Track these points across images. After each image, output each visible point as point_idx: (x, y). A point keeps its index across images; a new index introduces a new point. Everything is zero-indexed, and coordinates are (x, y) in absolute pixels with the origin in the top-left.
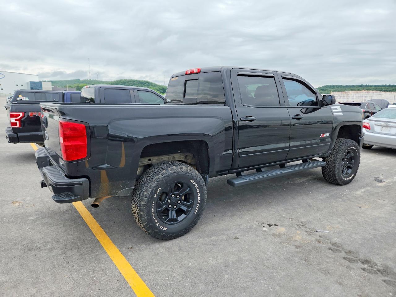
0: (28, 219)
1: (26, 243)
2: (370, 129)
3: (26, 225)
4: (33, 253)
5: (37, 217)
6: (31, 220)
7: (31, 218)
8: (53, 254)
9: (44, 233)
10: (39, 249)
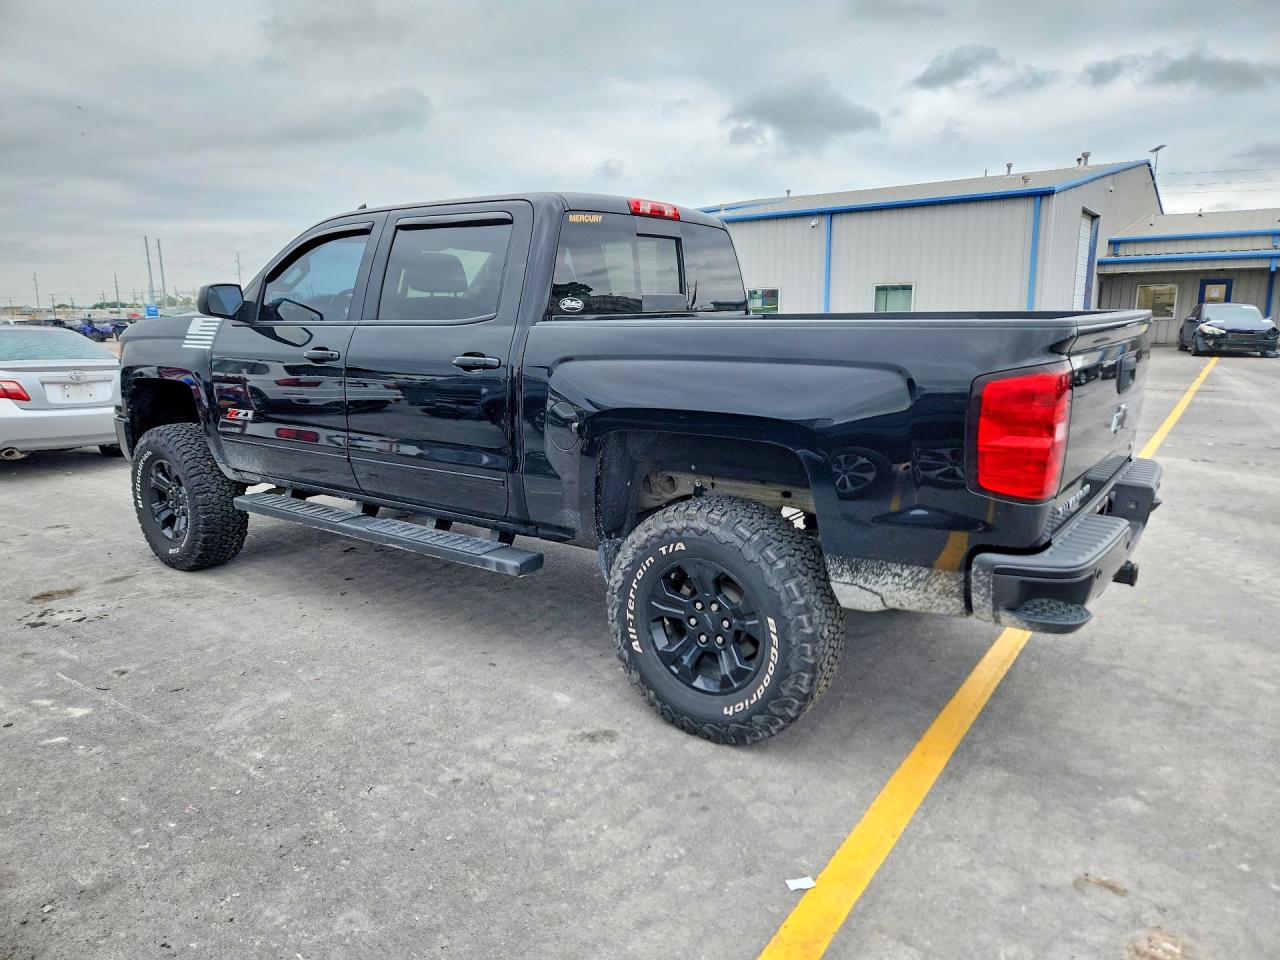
0: (1146, 809)
1: (1189, 728)
2: (28, 399)
3: (1167, 786)
4: (1181, 697)
5: (1113, 797)
6: (1137, 797)
7: (1135, 806)
8: (1136, 675)
9: (1128, 728)
10: (1161, 697)
